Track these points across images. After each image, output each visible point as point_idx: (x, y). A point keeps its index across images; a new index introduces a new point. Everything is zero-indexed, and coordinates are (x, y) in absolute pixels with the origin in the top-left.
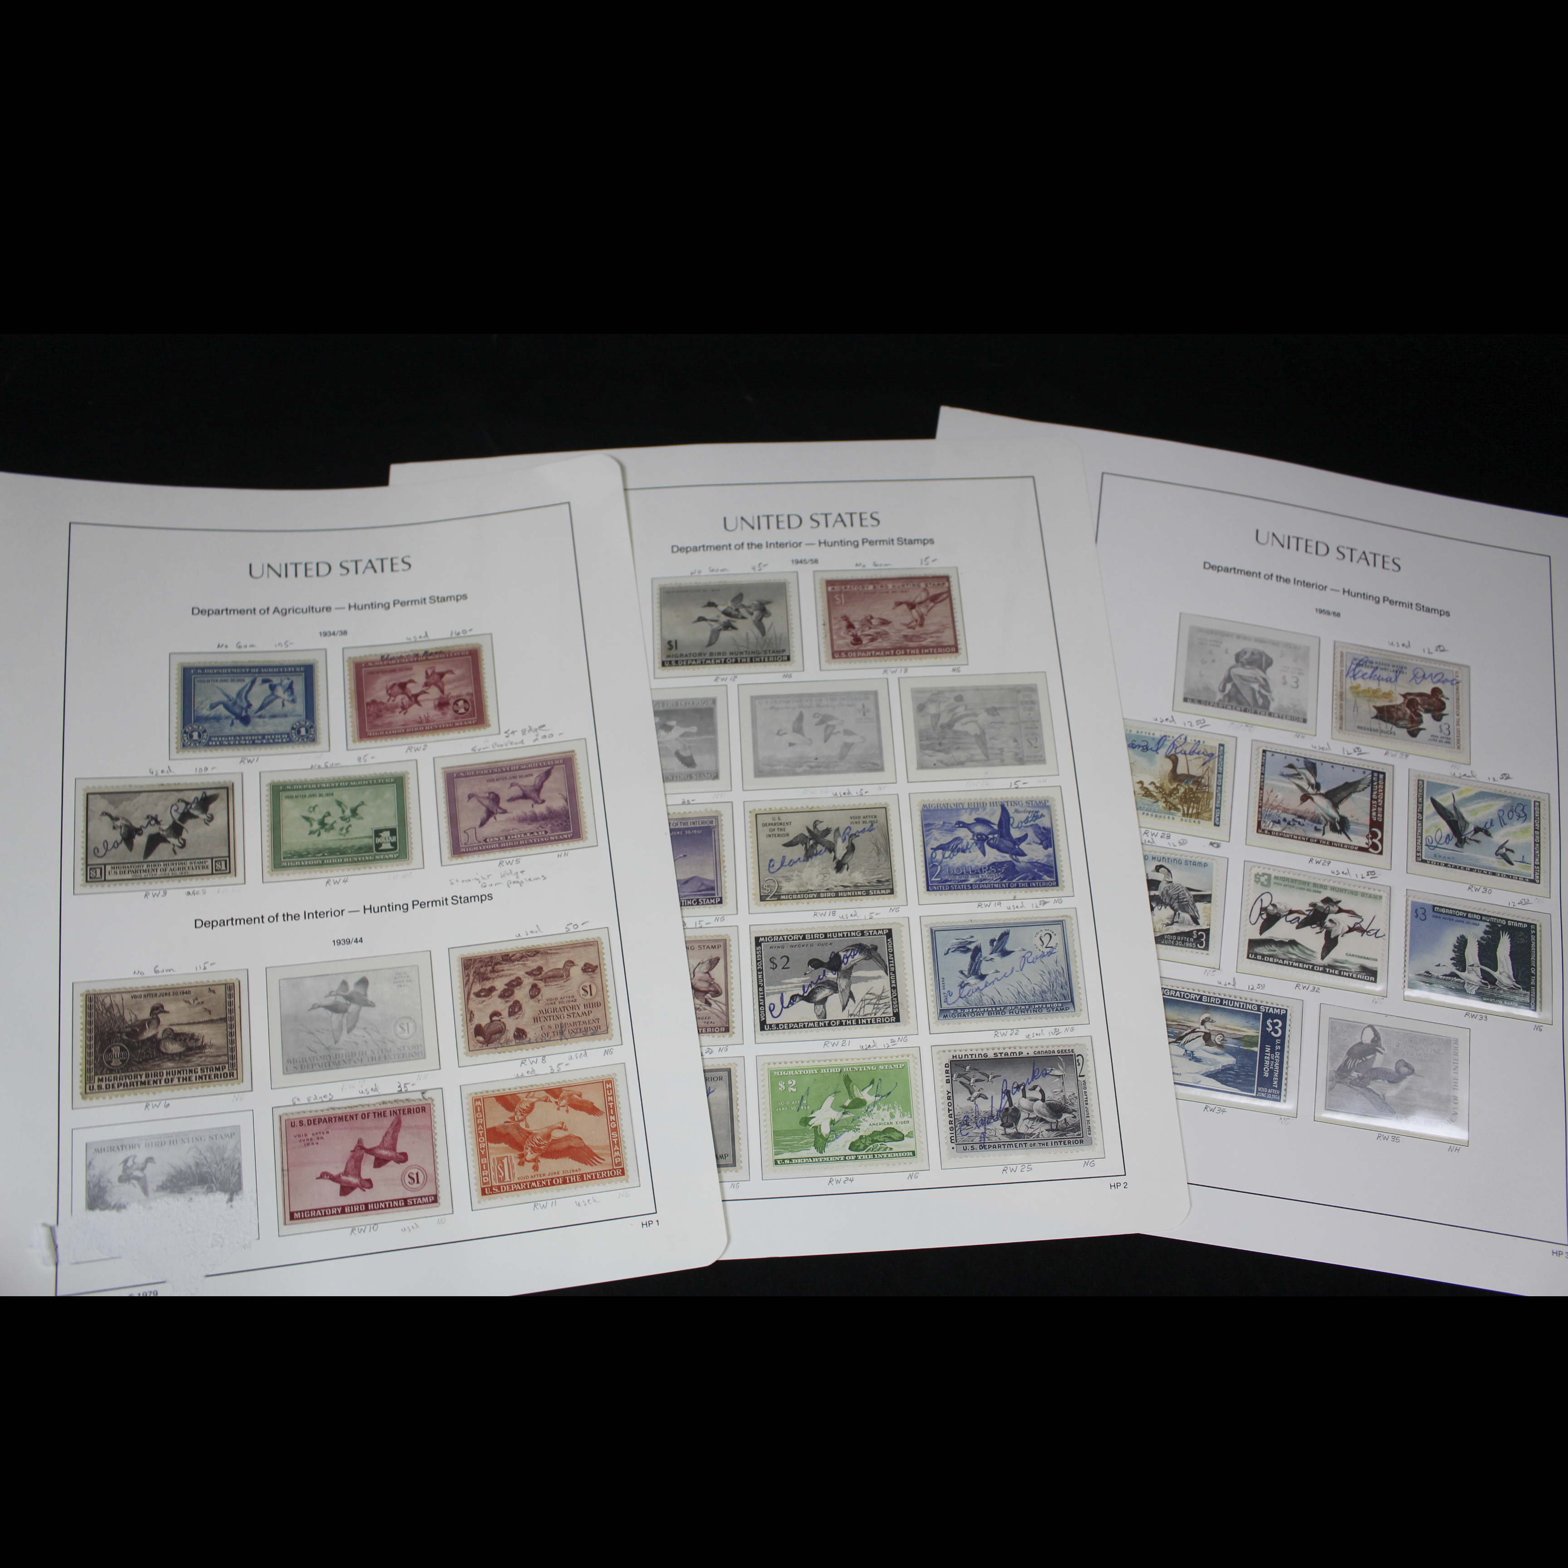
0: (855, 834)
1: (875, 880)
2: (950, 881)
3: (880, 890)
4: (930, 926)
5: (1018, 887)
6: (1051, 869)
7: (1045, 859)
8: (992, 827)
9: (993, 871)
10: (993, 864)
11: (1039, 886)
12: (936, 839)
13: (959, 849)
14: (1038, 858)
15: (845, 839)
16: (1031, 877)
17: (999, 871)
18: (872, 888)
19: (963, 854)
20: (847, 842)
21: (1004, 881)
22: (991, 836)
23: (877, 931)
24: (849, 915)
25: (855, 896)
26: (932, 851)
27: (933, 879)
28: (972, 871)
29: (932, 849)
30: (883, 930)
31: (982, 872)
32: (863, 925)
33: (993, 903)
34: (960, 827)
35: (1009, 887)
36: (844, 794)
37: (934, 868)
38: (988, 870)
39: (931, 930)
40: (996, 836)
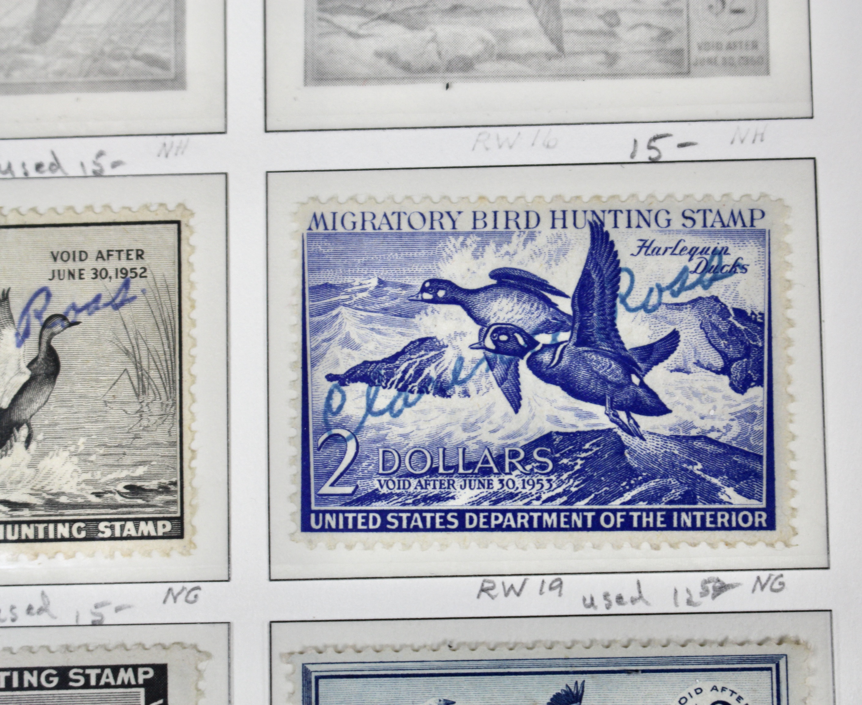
0: (64, 317)
1: (120, 487)
2: (386, 497)
3: (137, 521)
4: (300, 660)
5: (627, 526)
6: (752, 464)
7: (736, 429)
8: (553, 305)
9: (543, 466)
10: (547, 439)
11: (703, 528)
12: (347, 342)
13: (429, 379)
14: (706, 425)
15: (27, 334)
16: (676, 493)
17: (566, 468)
18: (109, 513)
19: (439, 399)
20: (32, 342)
21: (581, 505)
22: (544, 339)
23: (115, 670)
24: (21, 611)
25: (46, 540)
26: (329, 385)
27: (326, 489)
28: (469, 465)
29: (330, 378)
30: (135, 668)
31: (502, 469)
32: (68, 649)
33: (534, 582)
34: (436, 301)
35: (597, 527)
36: (39, 167)
37: (333, 450)
38: (524, 462)
39: (306, 673)
40: (564, 336)
